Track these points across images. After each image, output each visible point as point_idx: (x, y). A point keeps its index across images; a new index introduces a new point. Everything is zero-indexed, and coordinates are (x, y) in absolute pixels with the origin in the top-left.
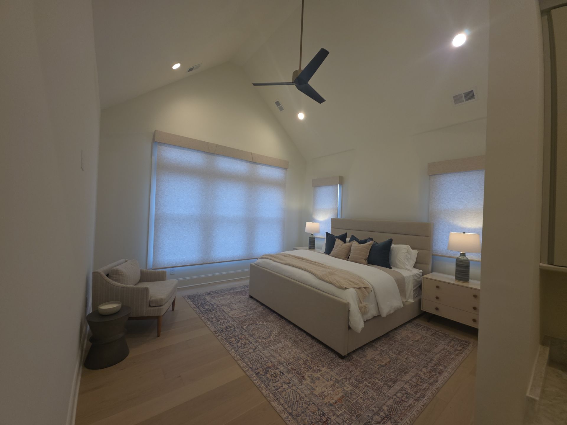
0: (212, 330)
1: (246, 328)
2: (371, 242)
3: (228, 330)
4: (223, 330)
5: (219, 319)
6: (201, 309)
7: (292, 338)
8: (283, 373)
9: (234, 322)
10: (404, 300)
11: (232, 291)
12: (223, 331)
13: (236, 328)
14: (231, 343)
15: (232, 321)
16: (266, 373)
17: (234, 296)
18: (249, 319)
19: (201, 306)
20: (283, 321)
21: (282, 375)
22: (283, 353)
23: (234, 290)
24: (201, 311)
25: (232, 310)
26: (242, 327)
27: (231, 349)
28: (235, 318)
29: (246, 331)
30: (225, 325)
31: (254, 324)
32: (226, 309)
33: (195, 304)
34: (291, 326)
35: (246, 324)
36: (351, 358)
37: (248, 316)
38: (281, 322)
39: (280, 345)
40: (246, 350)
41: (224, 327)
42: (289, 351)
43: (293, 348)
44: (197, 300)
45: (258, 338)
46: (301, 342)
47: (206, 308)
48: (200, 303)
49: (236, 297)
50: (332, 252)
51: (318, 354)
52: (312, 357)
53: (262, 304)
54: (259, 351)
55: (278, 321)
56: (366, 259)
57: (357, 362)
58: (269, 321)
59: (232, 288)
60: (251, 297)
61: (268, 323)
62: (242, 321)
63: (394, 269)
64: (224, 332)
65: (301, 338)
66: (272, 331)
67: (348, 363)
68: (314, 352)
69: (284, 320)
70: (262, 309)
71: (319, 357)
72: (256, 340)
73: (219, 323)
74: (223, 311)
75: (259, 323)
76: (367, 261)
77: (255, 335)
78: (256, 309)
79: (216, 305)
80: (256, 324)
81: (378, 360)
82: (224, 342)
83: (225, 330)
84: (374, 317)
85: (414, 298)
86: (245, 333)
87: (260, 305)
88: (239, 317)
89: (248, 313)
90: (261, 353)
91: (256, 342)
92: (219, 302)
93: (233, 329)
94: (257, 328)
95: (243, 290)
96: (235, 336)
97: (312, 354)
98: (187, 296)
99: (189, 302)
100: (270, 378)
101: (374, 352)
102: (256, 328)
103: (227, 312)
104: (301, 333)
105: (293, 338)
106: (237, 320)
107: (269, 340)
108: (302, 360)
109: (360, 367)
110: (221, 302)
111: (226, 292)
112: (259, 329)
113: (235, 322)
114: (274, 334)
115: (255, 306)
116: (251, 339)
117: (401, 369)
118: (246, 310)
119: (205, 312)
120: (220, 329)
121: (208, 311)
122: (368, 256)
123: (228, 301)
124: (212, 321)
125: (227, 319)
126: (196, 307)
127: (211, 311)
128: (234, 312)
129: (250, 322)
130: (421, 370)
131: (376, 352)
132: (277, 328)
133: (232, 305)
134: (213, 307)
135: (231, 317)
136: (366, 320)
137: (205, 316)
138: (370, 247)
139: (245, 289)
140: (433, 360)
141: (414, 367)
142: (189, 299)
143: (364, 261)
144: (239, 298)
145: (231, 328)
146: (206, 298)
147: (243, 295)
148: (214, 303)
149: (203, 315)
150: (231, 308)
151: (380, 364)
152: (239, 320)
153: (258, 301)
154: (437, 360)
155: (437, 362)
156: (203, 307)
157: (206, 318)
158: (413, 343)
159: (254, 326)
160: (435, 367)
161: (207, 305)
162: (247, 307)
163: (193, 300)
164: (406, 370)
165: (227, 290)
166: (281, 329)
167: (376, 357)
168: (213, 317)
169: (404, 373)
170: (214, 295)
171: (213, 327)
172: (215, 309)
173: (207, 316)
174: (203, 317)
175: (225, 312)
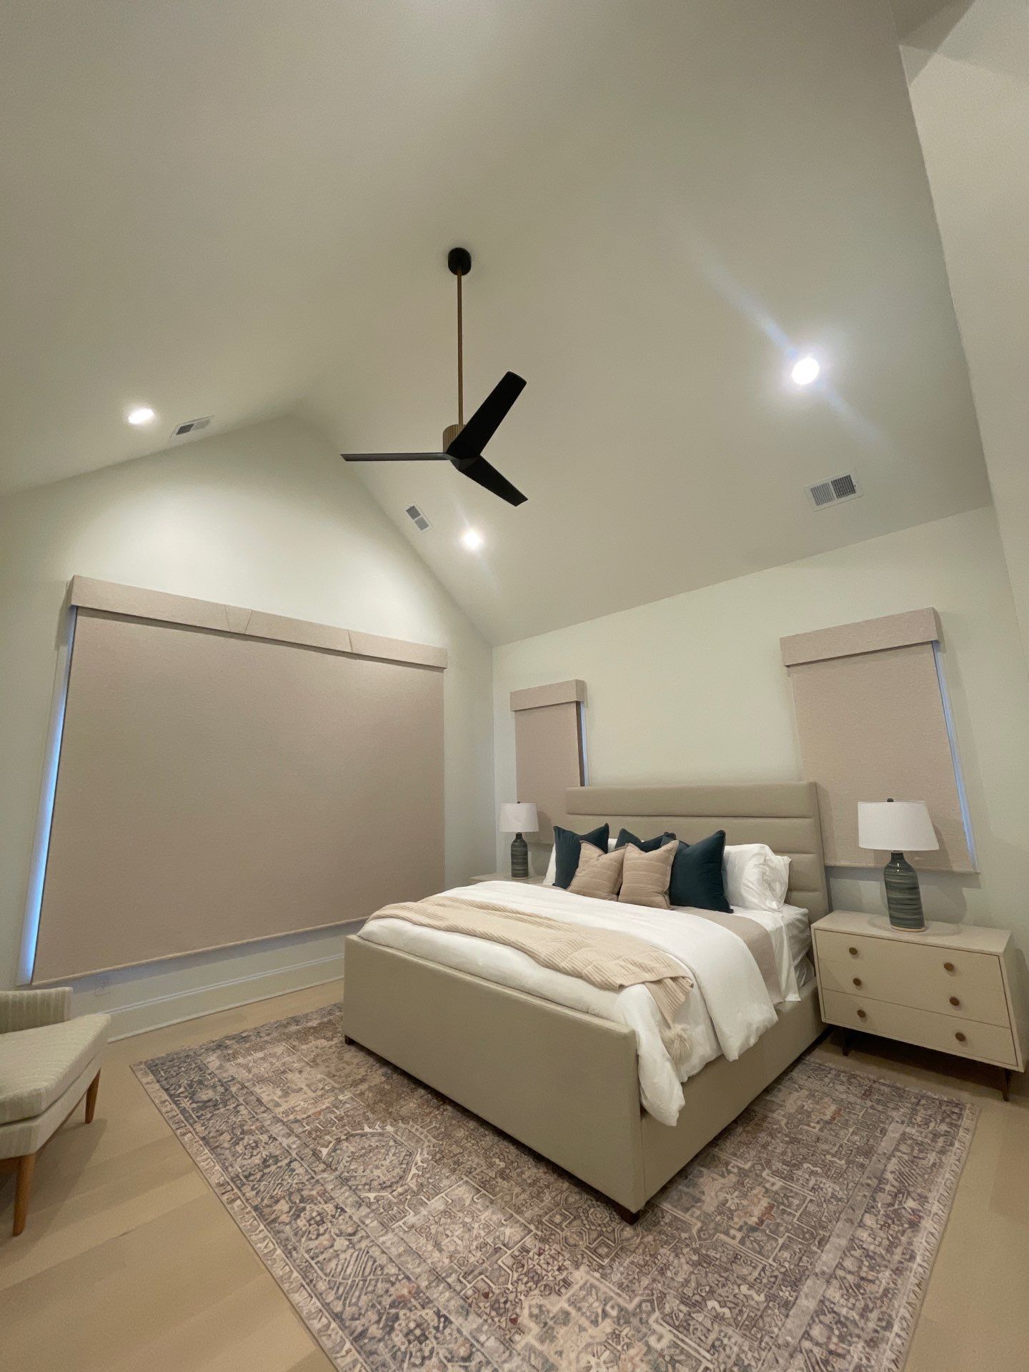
0: (214, 1180)
1: (329, 1154)
2: (672, 845)
3: (266, 1171)
4: (250, 1174)
5: (243, 1132)
6: (186, 1103)
7: (475, 1169)
8: (446, 1318)
9: (293, 1139)
10: (777, 1000)
11: (294, 1028)
12: (252, 1178)
13: (295, 1160)
14: (274, 1221)
15: (283, 1136)
16: (388, 1329)
17: (296, 1043)
18: (341, 1119)
19: (186, 1094)
20: (447, 1110)
21: (444, 1328)
22: (448, 1232)
23: (297, 1025)
24: (183, 1111)
25: (286, 1094)
26: (316, 1154)
27: (272, 1247)
28: (296, 1121)
29: (329, 1166)
30: (259, 1156)
31: (357, 1135)
32: (267, 1093)
33: (167, 1090)
34: (472, 1124)
35: (331, 1139)
36: (658, 1217)
37: (337, 1108)
38: (439, 1117)
39: (437, 1204)
40: (324, 1240)
41: (257, 1160)
42: (465, 1224)
43: (479, 1206)
44: (177, 1074)
45: (367, 1187)
46: (504, 1179)
47: (205, 1098)
48: (185, 1082)
49: (304, 1047)
50: (575, 882)
51: (558, 1219)
52: (539, 1233)
53: (384, 1062)
54: (368, 1240)
55: (430, 1113)
56: (665, 893)
57: (677, 1229)
58: (403, 1120)
59: (292, 1018)
60: (350, 1042)
61: (401, 1124)
62: (317, 1130)
63: (738, 912)
64: (253, 1181)
65: (502, 1165)
66: (410, 1155)
67: (650, 1238)
68: (546, 1213)
69: (448, 1107)
70: (383, 1079)
71: (562, 1230)
72: (359, 1197)
73: (239, 1148)
74: (258, 1100)
75: (371, 1130)
76: (667, 897)
77: (355, 1177)
78: (363, 1080)
79: (239, 1082)
80: (362, 1136)
81: (736, 1211)
82: (250, 1221)
83: (258, 1176)
84: (708, 1065)
85: (799, 989)
86: (325, 1175)
88: (310, 1116)
89: (336, 1099)
90: (373, 1249)
91: (359, 1204)
92: (249, 1071)
93: (287, 1165)
94: (363, 1151)
95: (325, 1020)
96: (291, 1194)
97: (540, 1222)
98: (145, 1062)
99: (148, 1083)
100: (403, 1348)
101: (722, 1180)
102: (363, 1148)
103: (270, 1105)
104: (504, 1144)
105: (478, 1170)
106: (300, 1130)
107: (400, 1190)
108: (509, 1252)
109: (687, 1245)
110: (255, 1071)
112: (370, 1152)
113: (296, 1139)
114: (420, 1164)
115: (362, 1071)
116: (343, 1196)
117: (805, 1230)
118: (333, 1089)
119: (199, 1114)
120: (240, 1171)
121: (207, 1107)
122: (668, 884)
123: (278, 1064)
124: (217, 1147)
125: (268, 1131)
126: (168, 1098)
127: (215, 1110)
128: (296, 1101)
129: (341, 1132)
130: (861, 1221)
131: (726, 1179)
132: (429, 1141)
133: (290, 1076)
134: (226, 1090)
135: (282, 1121)
136: (686, 1079)
137: (194, 1129)
138: (672, 858)
139: (332, 1017)
140: (885, 1181)
141: (841, 1216)
142: (151, 1074)
143: (661, 899)
144: (314, 1048)
145: (279, 1164)
146: (205, 1062)
147: (325, 1038)
148: (232, 1076)
149: (189, 1126)
150: (285, 1088)
151: (746, 1223)
152: (307, 1128)
153: (369, 1053)
154: (896, 1177)
155: (896, 1184)
156: (192, 1097)
157: (199, 1136)
158: (821, 1130)
159: (356, 1142)
160: (896, 1206)
161: (207, 1086)
162: (336, 1078)
163: (163, 1074)
164: (821, 1232)
165: (276, 1028)
166: (441, 1143)
167: (729, 1197)
168: (224, 1127)
169: (817, 1243)
170: (236, 1047)
171: (217, 1167)
172: (233, 1096)
173: (203, 1128)
174: (189, 1135)
175: (265, 1107)
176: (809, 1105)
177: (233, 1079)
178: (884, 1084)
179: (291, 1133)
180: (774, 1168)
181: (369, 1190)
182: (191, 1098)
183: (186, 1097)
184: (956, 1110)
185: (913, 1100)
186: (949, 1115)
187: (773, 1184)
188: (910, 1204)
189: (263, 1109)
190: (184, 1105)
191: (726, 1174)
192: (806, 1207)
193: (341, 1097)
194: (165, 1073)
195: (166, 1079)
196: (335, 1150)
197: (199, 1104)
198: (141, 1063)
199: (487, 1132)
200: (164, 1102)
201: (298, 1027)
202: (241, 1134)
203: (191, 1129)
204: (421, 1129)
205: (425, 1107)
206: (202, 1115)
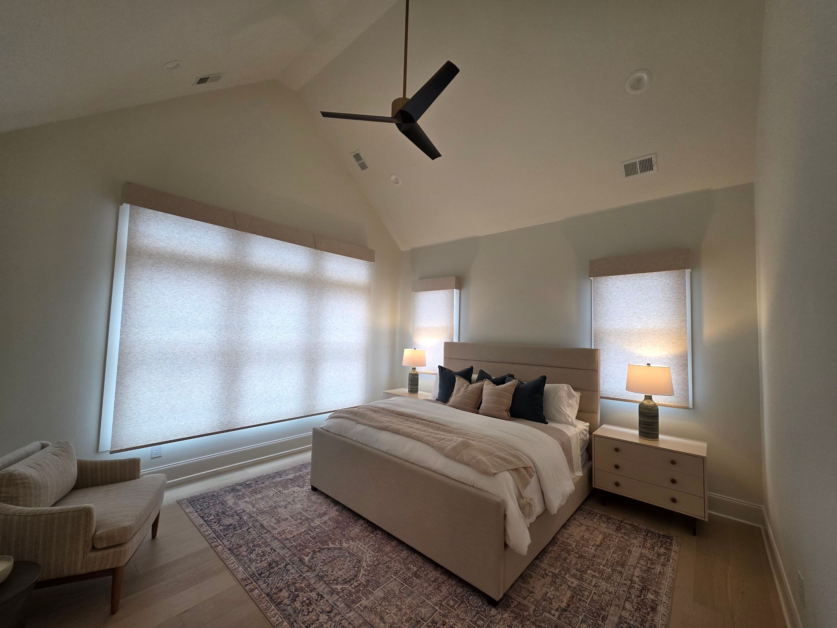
0: (240, 576)
1: (309, 561)
3: (272, 571)
4: (262, 573)
5: (254, 546)
6: (216, 527)
7: (400, 571)
9: (286, 550)
11: (278, 479)
12: (263, 575)
14: (280, 603)
15: (280, 548)
17: (281, 489)
18: (314, 538)
19: (215, 520)
20: (378, 534)
22: (387, 611)
23: (280, 477)
24: (215, 532)
25: (278, 521)
26: (301, 560)
27: (281, 620)
28: (287, 539)
29: (310, 568)
30: (266, 561)
31: (325, 548)
32: (266, 521)
33: (202, 517)
34: (394, 543)
35: (309, 551)
36: (510, 602)
37: (311, 531)
38: (374, 538)
39: (379, 593)
40: (313, 616)
41: (265, 564)
42: (397, 606)
43: (404, 595)
44: (208, 507)
45: (335, 582)
46: (417, 578)
47: (227, 523)
48: (213, 512)
49: (286, 492)
51: (452, 603)
52: (442, 612)
53: (336, 503)
54: (340, 616)
55: (368, 535)
57: (521, 610)
58: (352, 539)
59: (277, 473)
60: (314, 489)
61: (351, 542)
62: (300, 545)
63: (550, 423)
64: (264, 577)
65: (415, 569)
66: (359, 562)
67: (506, 615)
68: (444, 599)
69: (378, 532)
70: (337, 513)
71: (455, 610)
72: (331, 588)
73: (253, 556)
74: (262, 525)
75: (333, 546)
77: (327, 575)
78: (325, 514)
79: (248, 513)
80: (329, 549)
81: (553, 599)
82: (265, 603)
83: (267, 574)
84: (540, 516)
85: (582, 468)
86: (308, 574)
87: (332, 505)
88: (295, 536)
89: (310, 525)
90: (343, 621)
91: (332, 592)
92: (254, 507)
93: (284, 567)
94: (331, 559)
95: (297, 474)
96: (288, 586)
97: (441, 605)
98: (186, 499)
99: (189, 513)
101: (543, 580)
102: (330, 557)
103: (269, 529)
104: (414, 556)
105: (401, 572)
106: (290, 545)
107: (356, 584)
108: (425, 624)
109: (528, 620)
110: (257, 506)
111: (267, 483)
112: (335, 559)
113: (288, 551)
114: (366, 568)
115: (324, 508)
116: (321, 587)
117: (594, 611)
118: (307, 519)
119: (225, 533)
120: (255, 571)
121: (229, 529)
123: (271, 503)
124: (239, 555)
125: (269, 545)
126: (204, 523)
127: (236, 531)
128: (284, 526)
129: (315, 547)
130: (624, 606)
131: (546, 579)
132: (369, 553)
133: (279, 510)
134: (241, 518)
135: (277, 539)
137: (223, 543)
139: (301, 473)
140: (634, 582)
141: (613, 603)
142: (191, 507)
144: (292, 493)
145: (279, 567)
146: (225, 500)
147: (298, 486)
148: (243, 509)
149: (219, 541)
150: (277, 518)
151: (560, 606)
152: (294, 543)
153: (327, 497)
154: (640, 580)
155: (641, 584)
157: (227, 548)
158: (596, 550)
159: (325, 553)
160: (642, 598)
161: (228, 515)
162: (308, 512)
163: (199, 507)
164: (603, 613)
165: (267, 478)
166: (377, 554)
167: (548, 590)
168: (241, 542)
169: (601, 620)
170: (243, 490)
171: (241, 568)
172: (245, 522)
173: (229, 542)
174: (220, 547)
175: (266, 529)
176: (587, 535)
177: (244, 511)
178: (627, 524)
179: (284, 547)
180: (572, 573)
181: (337, 584)
182: (219, 523)
183: (215, 522)
184: (669, 541)
185: (644, 533)
186: (664, 543)
187: (572, 583)
188: (650, 596)
189: (265, 531)
190: (215, 527)
191: (545, 576)
192: (593, 597)
195: (201, 510)
196: (313, 558)
197: (225, 527)
199: (404, 549)
200: (202, 525)
201: (281, 479)
203: (221, 543)
204: (364, 546)
205: (365, 532)
206: (227, 534)
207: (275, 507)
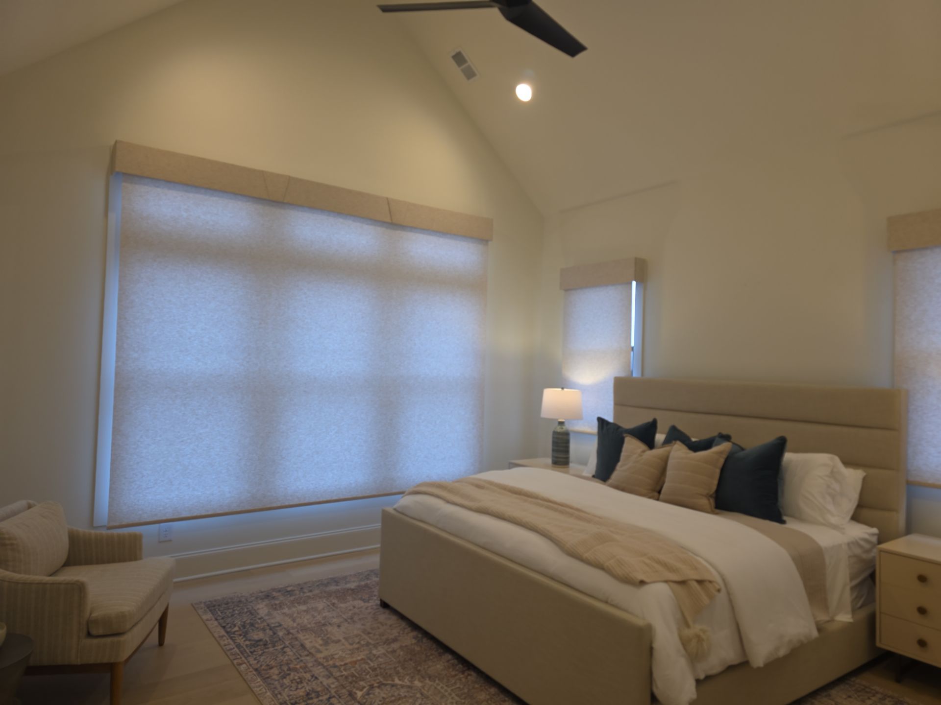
0: (266, 703)
1: (363, 696)
2: (724, 447)
3: (310, 702)
4: (296, 703)
9: (331, 680)
11: (333, 588)
13: (334, 697)
15: (324, 677)
17: (335, 601)
18: (374, 669)
19: (240, 632)
20: (469, 675)
23: (337, 585)
24: (239, 646)
25: (326, 643)
26: (351, 695)
28: (335, 666)
30: (303, 690)
31: (388, 684)
32: (310, 640)
33: (224, 627)
35: (365, 685)
37: (371, 660)
38: (464, 680)
41: (301, 692)
44: (232, 616)
47: (256, 637)
48: (238, 623)
49: (342, 605)
50: (615, 476)
53: (415, 627)
55: (456, 676)
56: (711, 496)
58: (430, 677)
59: (332, 579)
60: (385, 605)
61: (427, 681)
62: (353, 676)
63: (792, 525)
69: (472, 673)
70: (414, 641)
73: (286, 681)
74: (302, 645)
75: (400, 683)
76: (712, 501)
78: (395, 640)
79: (285, 628)
80: (393, 686)
84: (730, 668)
85: (853, 611)
87: (409, 629)
88: (346, 664)
89: (371, 653)
92: (294, 620)
94: (393, 698)
95: (363, 583)
98: (205, 603)
99: (207, 620)
102: (393, 696)
103: (313, 651)
106: (338, 674)
110: (298, 620)
111: (316, 591)
112: (399, 699)
113: (334, 681)
115: (395, 632)
118: (368, 644)
119: (252, 650)
120: (287, 699)
121: (258, 646)
122: (714, 488)
123: (319, 618)
124: (268, 678)
125: (310, 671)
126: (225, 634)
127: (266, 648)
128: (333, 649)
129: (374, 680)
132: (453, 698)
133: (330, 628)
134: (275, 634)
135: (322, 665)
136: (702, 677)
137: (248, 662)
138: (722, 461)
139: (369, 582)
142: (210, 613)
143: (704, 502)
144: (352, 608)
145: (321, 698)
146: (256, 608)
147: (361, 599)
148: (279, 623)
149: (243, 659)
150: (325, 638)
152: (344, 673)
153: (402, 617)
156: (245, 635)
157: (253, 668)
159: (387, 690)
161: (257, 628)
162: (371, 635)
163: (220, 614)
165: (318, 586)
166: (463, 701)
168: (273, 663)
170: (282, 598)
171: (268, 694)
172: (280, 640)
173: (256, 662)
174: (244, 665)
175: (308, 651)
177: (280, 625)
179: (330, 675)
183: (240, 635)
189: (306, 653)
190: (239, 641)
193: (374, 652)
194: (221, 613)
195: (223, 618)
196: (368, 694)
197: (251, 642)
198: (201, 603)
200: (223, 636)
201: (338, 587)
202: (288, 670)
203: (246, 661)
204: (445, 688)
205: (449, 670)
206: (254, 651)
207: (324, 625)
